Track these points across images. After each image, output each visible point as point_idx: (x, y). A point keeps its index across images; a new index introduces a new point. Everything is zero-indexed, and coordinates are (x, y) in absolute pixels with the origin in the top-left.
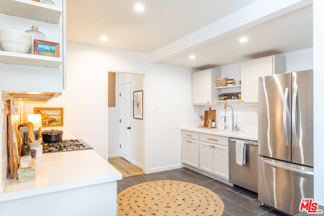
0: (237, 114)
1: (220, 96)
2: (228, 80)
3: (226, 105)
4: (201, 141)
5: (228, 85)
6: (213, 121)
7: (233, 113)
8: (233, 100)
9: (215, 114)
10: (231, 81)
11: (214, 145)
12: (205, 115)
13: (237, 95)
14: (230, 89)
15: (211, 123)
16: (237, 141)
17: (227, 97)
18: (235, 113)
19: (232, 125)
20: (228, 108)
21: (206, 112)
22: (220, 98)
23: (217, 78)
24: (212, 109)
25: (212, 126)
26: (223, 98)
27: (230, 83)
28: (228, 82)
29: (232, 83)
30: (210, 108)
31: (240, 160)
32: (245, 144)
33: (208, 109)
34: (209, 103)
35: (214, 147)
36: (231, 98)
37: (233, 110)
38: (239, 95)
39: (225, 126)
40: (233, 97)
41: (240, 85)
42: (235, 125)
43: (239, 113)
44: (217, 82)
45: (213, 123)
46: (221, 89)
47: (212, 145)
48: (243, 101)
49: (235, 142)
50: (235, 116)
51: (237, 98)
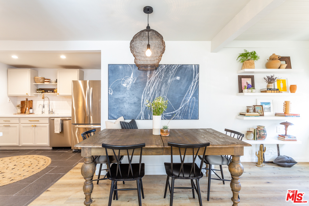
0: (52, 103)
1: (37, 90)
2: (45, 79)
3: (44, 96)
4: (22, 124)
5: (45, 82)
6: (31, 108)
7: (49, 102)
8: (49, 93)
9: (32, 103)
10: (48, 80)
11: (36, 125)
12: (21, 104)
13: (53, 90)
14: (47, 85)
15: (29, 110)
16: (55, 119)
17: (43, 91)
18: (51, 102)
19: (48, 111)
20: (46, 99)
21: (23, 103)
22: (37, 91)
23: (36, 76)
24: (29, 99)
25: (30, 113)
26: (41, 91)
27: (47, 82)
28: (45, 80)
29: (48, 82)
30: (27, 99)
31: (57, 130)
32: (61, 120)
33: (25, 100)
34: (28, 94)
35: (35, 126)
36: (48, 92)
37: (49, 100)
38: (55, 90)
39: (42, 112)
40: (49, 91)
41: (56, 84)
42: (51, 110)
43: (54, 102)
44: (34, 80)
45: (31, 111)
46: (38, 85)
47: (34, 125)
48: (58, 94)
49: (54, 120)
50: (51, 104)
51: (52, 92)
